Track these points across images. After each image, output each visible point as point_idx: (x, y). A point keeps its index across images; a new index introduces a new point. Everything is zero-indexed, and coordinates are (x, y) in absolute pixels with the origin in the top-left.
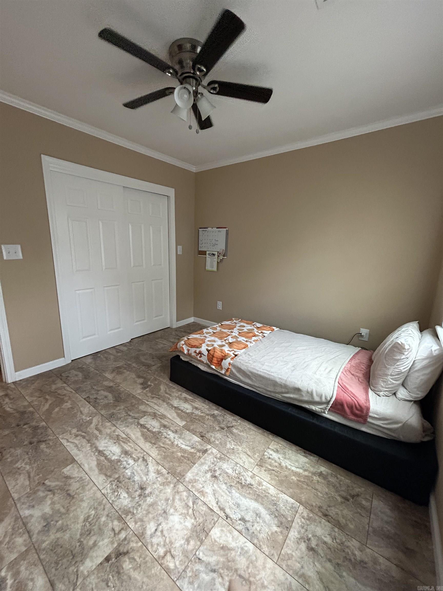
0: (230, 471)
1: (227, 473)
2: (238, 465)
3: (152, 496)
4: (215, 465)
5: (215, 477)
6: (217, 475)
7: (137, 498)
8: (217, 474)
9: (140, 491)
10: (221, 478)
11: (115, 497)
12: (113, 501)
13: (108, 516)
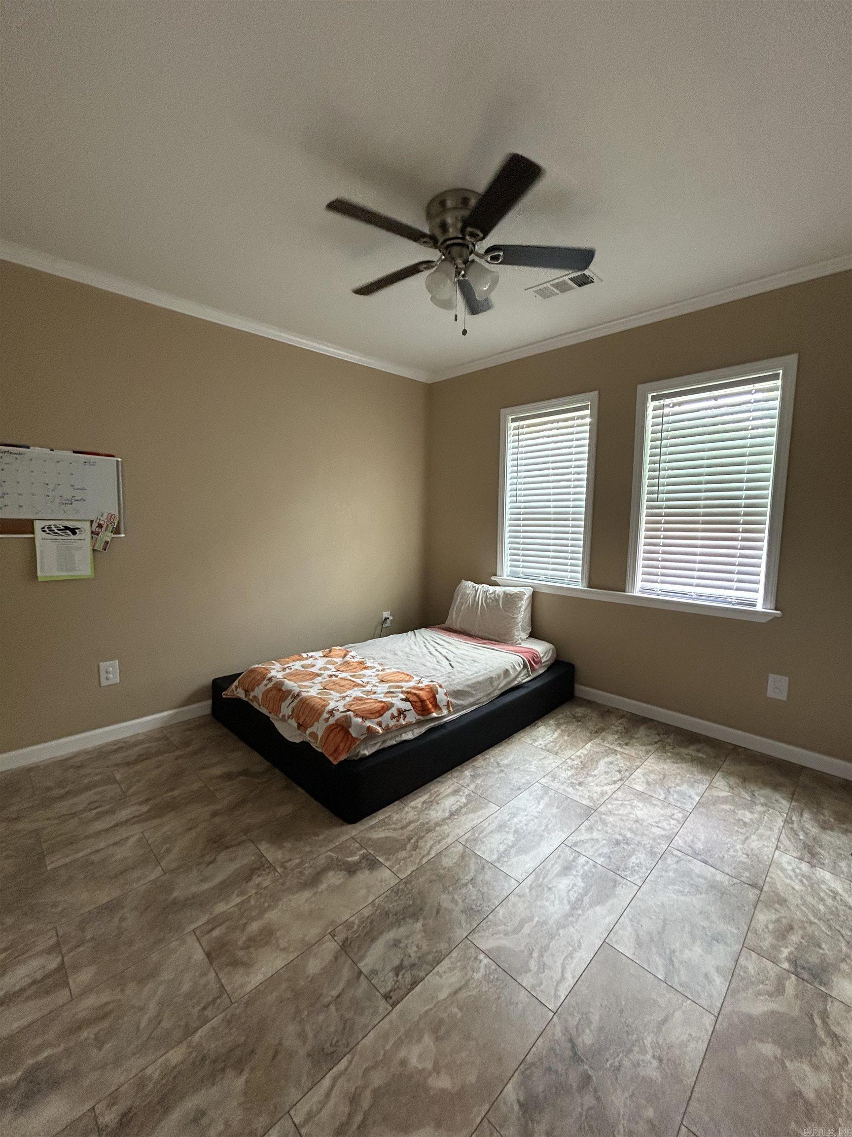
7: (632, 846)
9: (622, 845)
11: (642, 868)
12: (647, 869)
13: (666, 871)
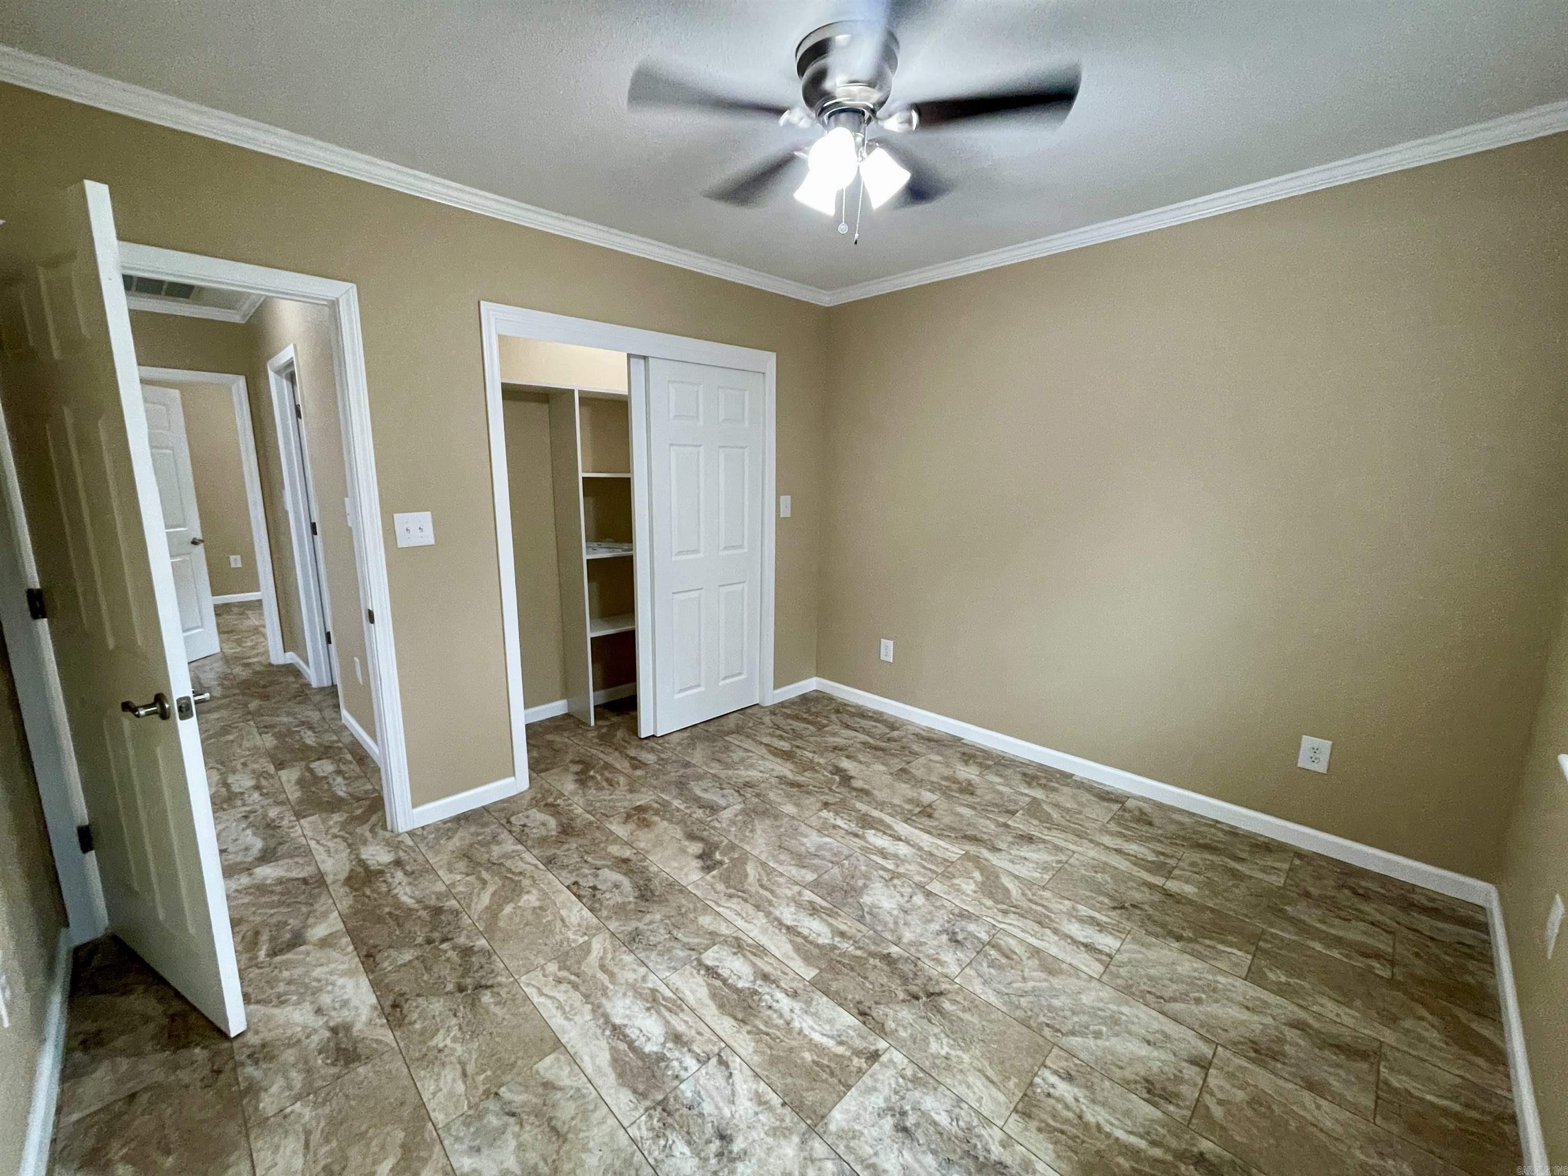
0: (943, 1119)
1: (935, 1124)
2: (965, 1106)
3: (750, 1161)
4: (903, 1098)
5: (905, 1130)
6: (908, 1124)
7: (713, 1161)
8: (910, 1121)
9: (718, 1143)
10: (919, 1135)
11: (661, 1151)
12: (656, 1160)
